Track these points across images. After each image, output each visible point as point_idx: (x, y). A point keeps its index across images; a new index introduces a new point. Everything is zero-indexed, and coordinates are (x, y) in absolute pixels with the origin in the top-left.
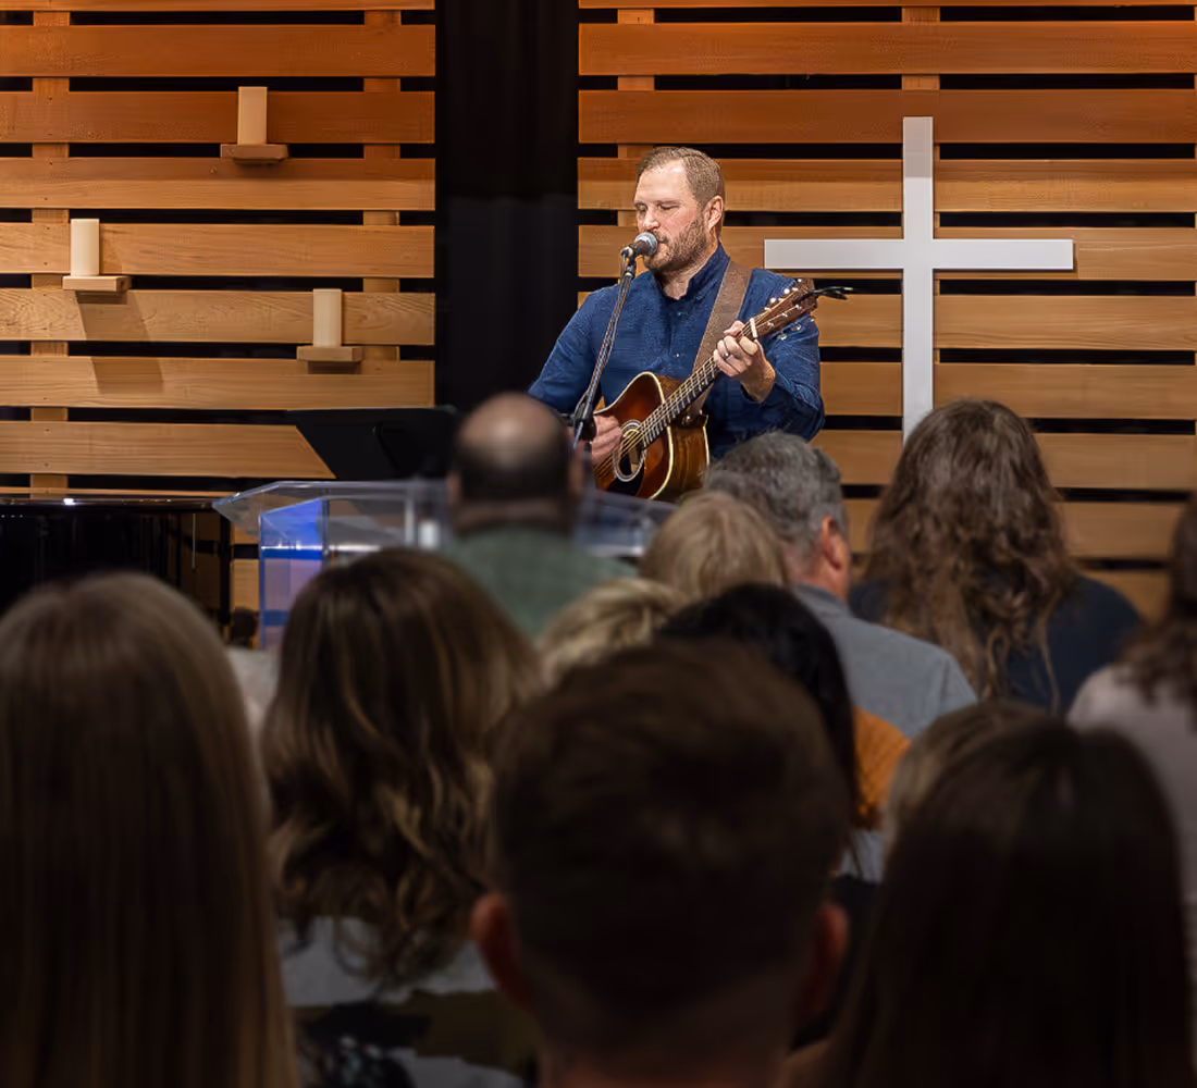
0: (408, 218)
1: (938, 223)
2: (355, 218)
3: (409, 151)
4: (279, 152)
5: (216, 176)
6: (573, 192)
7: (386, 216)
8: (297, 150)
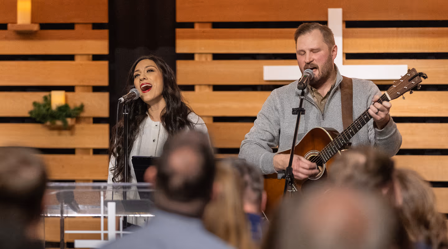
0: (96, 58)
1: (345, 58)
2: (71, 58)
3: (97, 26)
4: (36, 27)
5: (6, 38)
6: (173, 45)
7: (85, 57)
8: (44, 26)
